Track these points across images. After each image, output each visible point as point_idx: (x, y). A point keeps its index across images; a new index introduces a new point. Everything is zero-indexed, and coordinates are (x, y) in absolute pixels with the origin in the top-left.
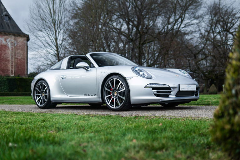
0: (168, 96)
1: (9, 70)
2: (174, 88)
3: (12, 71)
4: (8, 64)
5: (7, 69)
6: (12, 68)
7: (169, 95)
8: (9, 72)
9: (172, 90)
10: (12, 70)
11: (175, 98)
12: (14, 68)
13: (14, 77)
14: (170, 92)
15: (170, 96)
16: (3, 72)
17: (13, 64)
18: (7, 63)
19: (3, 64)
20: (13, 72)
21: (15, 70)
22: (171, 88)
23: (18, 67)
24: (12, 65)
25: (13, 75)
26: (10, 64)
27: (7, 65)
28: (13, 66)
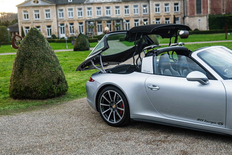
1: (221, 9)
3: (223, 10)
4: (220, 3)
5: (219, 8)
6: (223, 6)
8: (221, 11)
10: (224, 8)
12: (225, 7)
13: (225, 15)
16: (216, 11)
17: (224, 2)
18: (218, 2)
19: (214, 4)
20: (225, 10)
21: (226, 8)
23: (229, 5)
24: (223, 4)
25: (224, 13)
26: (222, 3)
27: (218, 4)
28: (225, 5)
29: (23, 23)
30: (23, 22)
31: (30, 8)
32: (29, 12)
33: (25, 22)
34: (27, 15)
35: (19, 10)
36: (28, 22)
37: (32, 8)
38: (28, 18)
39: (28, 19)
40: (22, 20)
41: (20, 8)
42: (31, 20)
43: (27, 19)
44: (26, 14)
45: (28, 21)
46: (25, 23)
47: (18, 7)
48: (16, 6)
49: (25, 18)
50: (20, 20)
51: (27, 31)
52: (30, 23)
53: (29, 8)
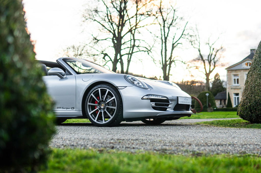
0: (165, 109)
2: (172, 100)
7: (167, 108)
9: (170, 103)
11: (173, 112)
14: (168, 105)
15: (167, 110)
22: (169, 101)
29: (232, 89)
30: (232, 87)
31: (241, 71)
32: (240, 76)
33: (234, 87)
34: (238, 80)
35: (228, 74)
36: (238, 88)
37: (244, 72)
38: (238, 83)
39: (238, 85)
40: (230, 86)
41: (230, 71)
42: (241, 86)
43: (236, 84)
44: (236, 78)
45: (238, 86)
46: (235, 89)
47: (227, 71)
48: (226, 69)
49: (235, 83)
50: (229, 85)
51: (236, 98)
52: (240, 89)
53: (239, 72)
